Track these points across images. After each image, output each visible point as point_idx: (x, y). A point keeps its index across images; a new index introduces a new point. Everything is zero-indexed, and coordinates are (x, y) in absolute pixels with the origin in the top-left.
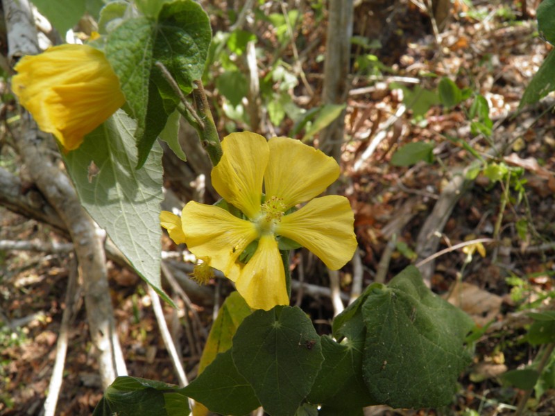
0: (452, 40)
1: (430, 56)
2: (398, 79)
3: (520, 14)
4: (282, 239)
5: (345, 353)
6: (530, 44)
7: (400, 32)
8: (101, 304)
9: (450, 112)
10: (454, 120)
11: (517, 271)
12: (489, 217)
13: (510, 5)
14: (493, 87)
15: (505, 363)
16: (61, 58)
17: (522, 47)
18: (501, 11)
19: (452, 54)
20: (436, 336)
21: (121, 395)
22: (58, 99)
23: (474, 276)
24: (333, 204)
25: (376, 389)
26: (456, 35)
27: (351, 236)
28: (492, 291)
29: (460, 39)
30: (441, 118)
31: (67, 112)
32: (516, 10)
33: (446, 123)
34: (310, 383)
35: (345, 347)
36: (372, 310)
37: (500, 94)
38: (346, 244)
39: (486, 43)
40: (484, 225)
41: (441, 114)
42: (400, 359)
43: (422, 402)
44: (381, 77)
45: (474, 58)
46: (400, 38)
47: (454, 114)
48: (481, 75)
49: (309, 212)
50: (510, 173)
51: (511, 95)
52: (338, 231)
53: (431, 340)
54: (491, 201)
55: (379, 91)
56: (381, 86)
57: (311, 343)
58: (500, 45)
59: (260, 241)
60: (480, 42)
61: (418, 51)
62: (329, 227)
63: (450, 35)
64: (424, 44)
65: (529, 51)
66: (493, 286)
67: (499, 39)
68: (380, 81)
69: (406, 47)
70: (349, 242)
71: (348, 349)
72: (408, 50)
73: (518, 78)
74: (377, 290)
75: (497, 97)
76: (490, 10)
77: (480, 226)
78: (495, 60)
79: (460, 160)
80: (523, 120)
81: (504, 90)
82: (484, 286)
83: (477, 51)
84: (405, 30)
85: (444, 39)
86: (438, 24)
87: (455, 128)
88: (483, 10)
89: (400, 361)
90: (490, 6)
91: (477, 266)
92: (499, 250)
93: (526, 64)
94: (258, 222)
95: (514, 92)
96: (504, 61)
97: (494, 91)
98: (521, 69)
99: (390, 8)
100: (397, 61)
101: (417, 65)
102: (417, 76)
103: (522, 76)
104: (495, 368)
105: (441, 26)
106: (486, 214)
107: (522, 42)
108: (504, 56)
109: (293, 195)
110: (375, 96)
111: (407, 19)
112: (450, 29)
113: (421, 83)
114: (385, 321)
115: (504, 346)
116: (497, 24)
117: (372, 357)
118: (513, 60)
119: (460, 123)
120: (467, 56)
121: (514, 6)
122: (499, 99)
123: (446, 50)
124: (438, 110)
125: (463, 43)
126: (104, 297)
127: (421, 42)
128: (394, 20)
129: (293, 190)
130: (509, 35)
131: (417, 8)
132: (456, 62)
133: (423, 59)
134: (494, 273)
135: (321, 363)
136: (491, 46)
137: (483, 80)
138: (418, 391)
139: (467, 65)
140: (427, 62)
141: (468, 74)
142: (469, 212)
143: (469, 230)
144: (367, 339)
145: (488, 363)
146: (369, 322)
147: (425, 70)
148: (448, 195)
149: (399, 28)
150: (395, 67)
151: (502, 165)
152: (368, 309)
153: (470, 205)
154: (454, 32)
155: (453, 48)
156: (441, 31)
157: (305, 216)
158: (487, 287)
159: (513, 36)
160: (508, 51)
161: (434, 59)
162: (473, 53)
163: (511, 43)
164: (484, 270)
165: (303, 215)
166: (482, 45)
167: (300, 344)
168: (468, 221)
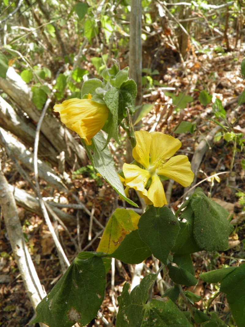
0: (191, 65)
1: (180, 74)
2: (164, 88)
3: (226, 48)
4: (161, 176)
5: (186, 226)
6: (233, 65)
7: (162, 62)
8: (16, 230)
9: (194, 105)
10: (197, 109)
11: (240, 189)
12: (222, 161)
13: (220, 44)
14: (216, 90)
15: (239, 239)
16: (82, 106)
17: (229, 66)
18: (216, 47)
19: (192, 72)
20: (219, 217)
21: (83, 261)
22: (84, 124)
23: (217, 194)
24: (181, 159)
25: (199, 242)
26: (193, 62)
27: (191, 172)
28: (228, 201)
29: (196, 64)
30: (190, 109)
31: (86, 129)
32: (224, 46)
33: (193, 112)
34: (174, 240)
35: (185, 223)
36: (195, 206)
37: (221, 93)
38: (189, 175)
39: (210, 65)
40: (220, 166)
41: (190, 107)
42: (207, 227)
43: (217, 248)
44: (154, 88)
45: (204, 74)
46: (162, 65)
47: (196, 106)
48: (209, 83)
49: (171, 164)
50: (236, 136)
51: (227, 93)
52: (185, 170)
53: (217, 219)
54: (222, 152)
55: (154, 96)
56: (155, 93)
57: (175, 222)
58: (218, 66)
59: (152, 178)
60: (206, 65)
61: (173, 72)
62: (181, 169)
63: (190, 62)
64: (176, 68)
65: (233, 68)
66: (228, 198)
67: (217, 63)
68: (153, 90)
69: (166, 70)
70: (190, 174)
71: (187, 224)
72: (168, 72)
73: (229, 84)
74: (195, 197)
75: (219, 95)
76: (210, 47)
77: (218, 167)
78: (216, 75)
79: (203, 131)
80: (235, 107)
81: (223, 91)
82: (223, 199)
83: (205, 70)
84: (165, 60)
85: (187, 64)
86: (183, 57)
87: (198, 114)
88: (206, 47)
89: (207, 229)
90: (209, 44)
91: (219, 189)
92: (229, 179)
93: (232, 76)
94: (149, 170)
95: (228, 92)
96: (221, 75)
97: (217, 92)
98: (230, 79)
99: (156, 49)
100: (162, 78)
101: (174, 80)
102: (174, 86)
103: (231, 82)
104: (234, 242)
105: (185, 58)
106: (221, 160)
107: (229, 64)
108: (220, 72)
109: (163, 156)
110: (152, 99)
111: (165, 54)
112: (189, 59)
113: (177, 90)
114: (200, 210)
115: (238, 230)
116: (215, 55)
117: (197, 227)
118: (226, 74)
119: (201, 111)
120: (201, 73)
121: (222, 44)
122: (220, 96)
123: (189, 71)
124: (188, 105)
125: (197, 66)
126: (18, 225)
127: (174, 67)
128: (158, 55)
129: (162, 154)
130: (221, 60)
131: (170, 48)
132: (195, 77)
133: (176, 76)
134: (228, 191)
135: (179, 230)
136: (213, 67)
137: (211, 86)
138: (215, 242)
139: (201, 78)
140: (178, 78)
141: (202, 84)
142: (211, 159)
143: (213, 170)
144: (195, 219)
145: (231, 240)
146: (195, 211)
147: (178, 82)
148: (199, 151)
149: (161, 59)
150: (161, 82)
151: (232, 133)
152: (194, 205)
153: (212, 156)
154: (192, 60)
155: (192, 69)
156: (185, 60)
157: (169, 165)
158: (225, 199)
159: (223, 61)
160: (222, 69)
161: (182, 76)
162: (203, 71)
163: (223, 65)
164: (223, 190)
165: (168, 165)
166: (208, 66)
167: (169, 223)
168: (211, 165)
